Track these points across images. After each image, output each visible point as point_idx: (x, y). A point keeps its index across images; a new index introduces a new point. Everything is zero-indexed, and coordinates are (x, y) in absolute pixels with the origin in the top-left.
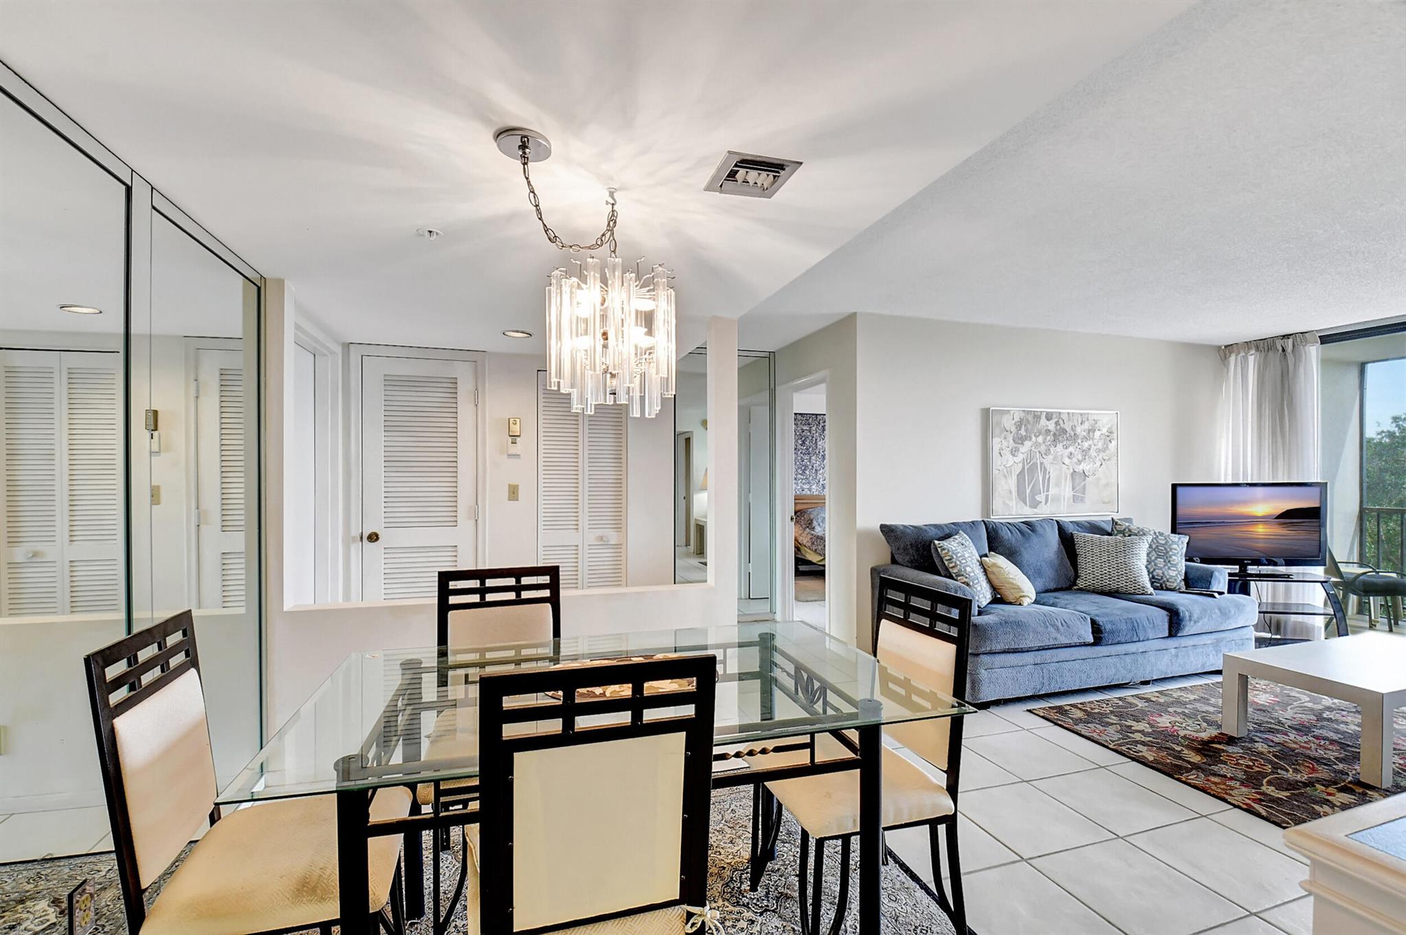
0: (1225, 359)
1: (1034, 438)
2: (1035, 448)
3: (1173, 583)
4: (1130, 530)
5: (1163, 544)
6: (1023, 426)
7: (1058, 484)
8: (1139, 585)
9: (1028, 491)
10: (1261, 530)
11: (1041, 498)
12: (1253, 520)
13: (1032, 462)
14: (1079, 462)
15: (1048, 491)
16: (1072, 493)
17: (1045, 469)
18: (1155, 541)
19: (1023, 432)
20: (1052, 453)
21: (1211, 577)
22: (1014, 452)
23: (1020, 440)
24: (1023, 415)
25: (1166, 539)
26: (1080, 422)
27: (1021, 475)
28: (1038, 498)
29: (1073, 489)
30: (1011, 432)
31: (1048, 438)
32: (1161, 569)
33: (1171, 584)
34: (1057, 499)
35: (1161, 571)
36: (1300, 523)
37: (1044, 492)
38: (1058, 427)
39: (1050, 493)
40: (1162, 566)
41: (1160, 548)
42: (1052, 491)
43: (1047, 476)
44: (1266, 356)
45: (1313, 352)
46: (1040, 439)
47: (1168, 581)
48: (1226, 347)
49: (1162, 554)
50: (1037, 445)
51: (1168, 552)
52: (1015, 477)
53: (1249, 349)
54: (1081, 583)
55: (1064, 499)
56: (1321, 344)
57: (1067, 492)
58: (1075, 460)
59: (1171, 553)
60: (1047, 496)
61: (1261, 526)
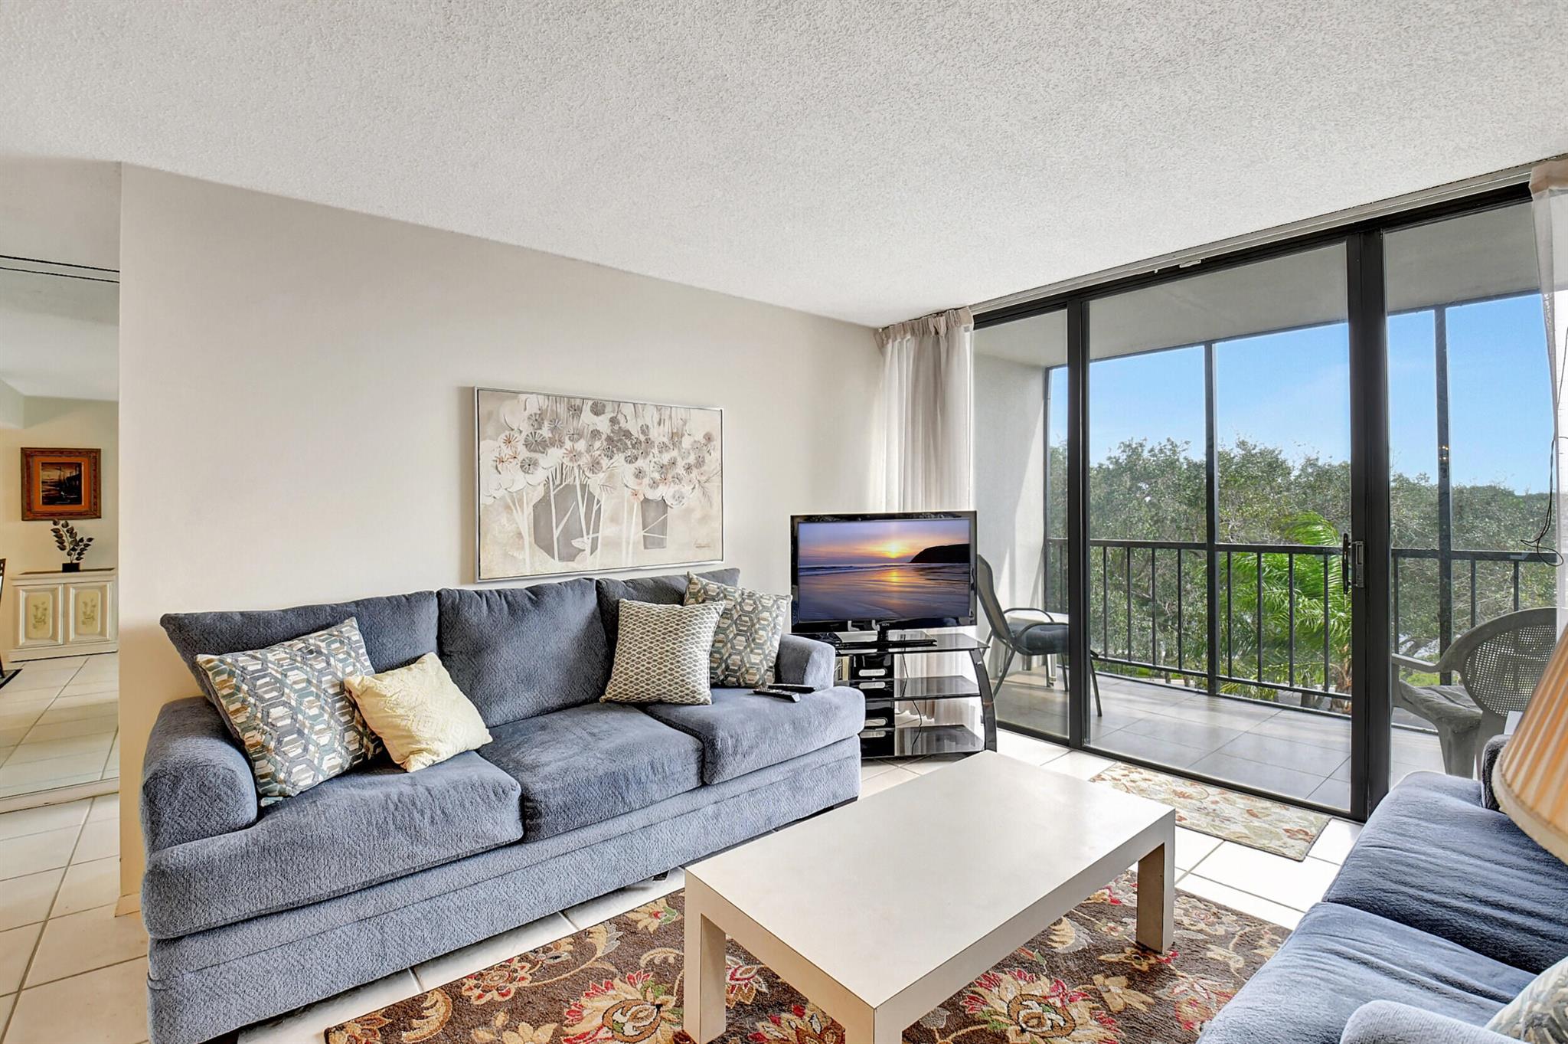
0: (882, 347)
1: (568, 444)
2: (571, 460)
3: (755, 675)
4: (706, 592)
5: (749, 612)
6: (546, 423)
7: (615, 519)
8: (688, 689)
9: (556, 533)
10: (894, 579)
11: (584, 542)
12: (885, 564)
13: (564, 484)
14: (654, 484)
15: (596, 530)
16: (642, 533)
17: (591, 496)
18: (738, 607)
19: (545, 432)
20: (604, 469)
21: (807, 661)
22: (528, 466)
23: (538, 445)
24: (543, 402)
25: (755, 603)
26: (656, 420)
27: (541, 508)
28: (576, 543)
29: (644, 527)
30: (521, 432)
31: (597, 444)
32: (740, 653)
33: (751, 677)
34: (614, 544)
35: (739, 657)
36: (939, 568)
37: (588, 533)
38: (616, 427)
39: (600, 535)
40: (742, 648)
41: (743, 618)
42: (606, 530)
43: (595, 508)
44: (921, 343)
45: (967, 339)
46: (581, 445)
47: (747, 671)
48: (883, 329)
49: (745, 629)
50: (575, 455)
51: (753, 625)
52: (529, 510)
53: (905, 332)
54: (610, 693)
55: (628, 543)
56: (975, 326)
57: (633, 530)
58: (646, 481)
59: (757, 626)
60: (595, 541)
61: (894, 574)
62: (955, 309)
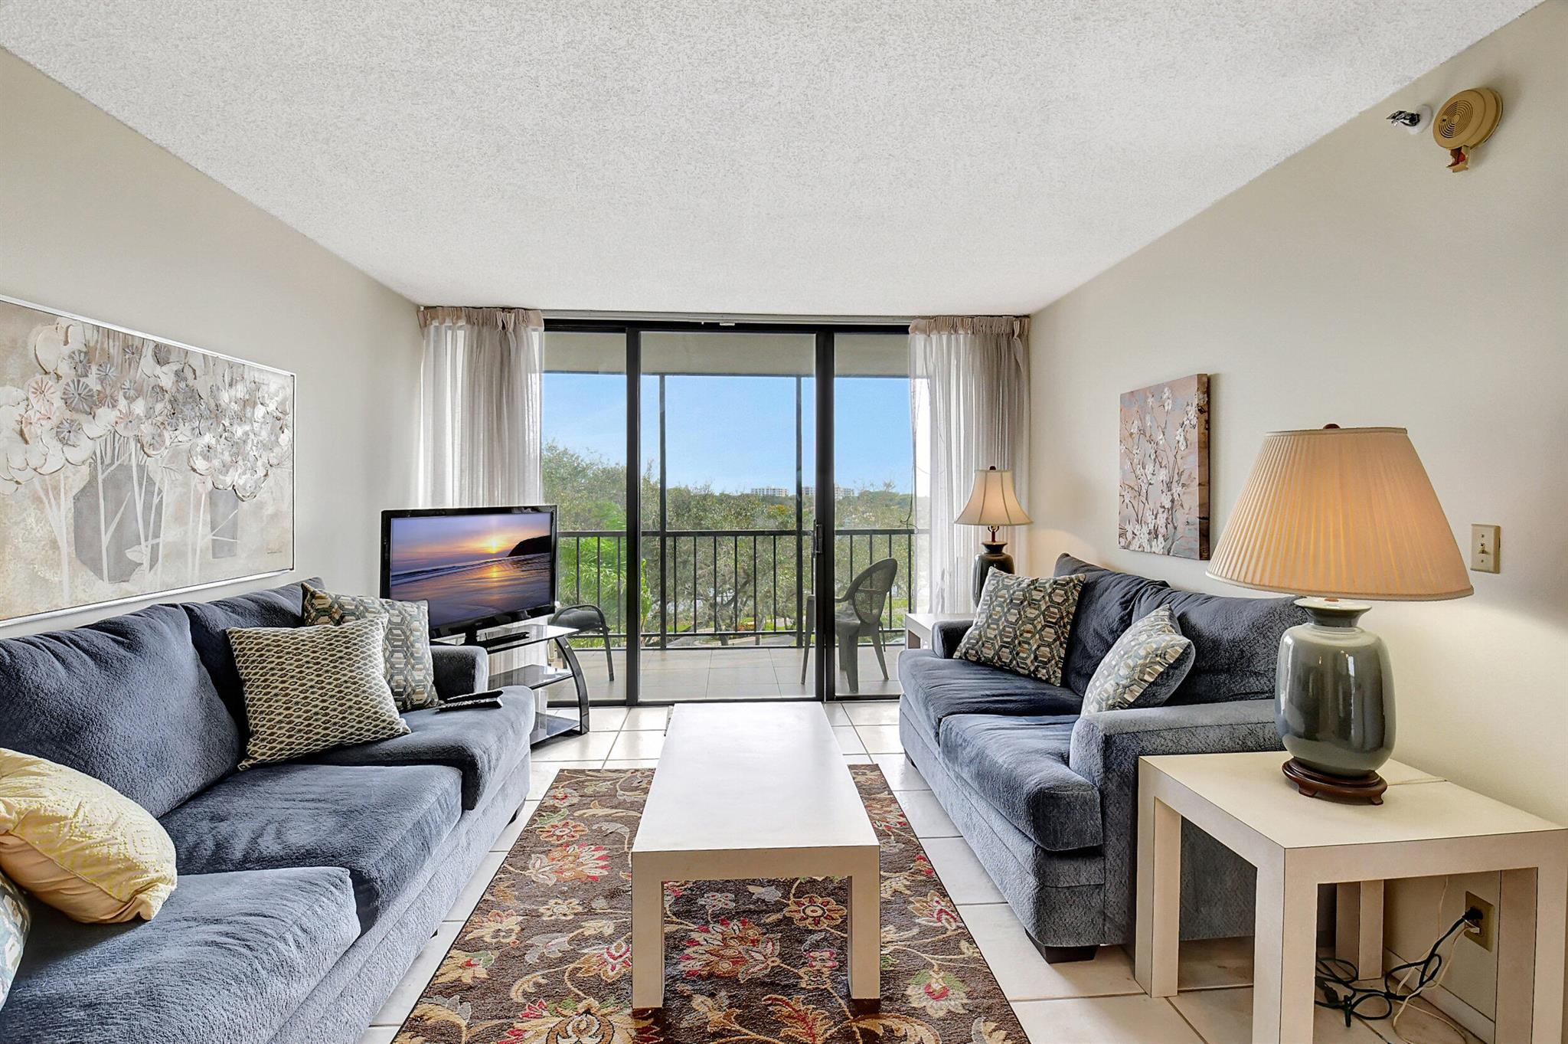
0: (424, 325)
1: (122, 403)
2: (126, 427)
3: (422, 693)
4: (341, 607)
6: (94, 368)
7: (180, 518)
8: (384, 721)
9: (105, 539)
11: (138, 554)
13: (117, 463)
14: (226, 468)
15: (156, 535)
16: (210, 537)
17: (151, 482)
19: (92, 382)
20: (168, 443)
21: (474, 667)
22: (65, 435)
23: (87, 403)
24: (93, 337)
25: (400, 612)
26: (227, 379)
27: (85, 497)
28: (131, 554)
29: (213, 529)
30: (59, 377)
31: (159, 407)
32: (401, 672)
33: (420, 697)
34: (178, 553)
35: (402, 677)
37: (146, 540)
38: (182, 385)
39: (161, 540)
40: (402, 666)
41: (395, 632)
42: (169, 534)
43: (156, 500)
44: (479, 333)
45: (536, 338)
46: (139, 407)
47: (414, 691)
48: (426, 308)
49: (400, 643)
50: (129, 418)
51: (407, 638)
52: (67, 504)
53: (459, 318)
54: (259, 750)
55: (194, 551)
56: (545, 330)
57: (201, 535)
58: (216, 463)
59: (412, 638)
60: (155, 549)
62: (525, 309)
